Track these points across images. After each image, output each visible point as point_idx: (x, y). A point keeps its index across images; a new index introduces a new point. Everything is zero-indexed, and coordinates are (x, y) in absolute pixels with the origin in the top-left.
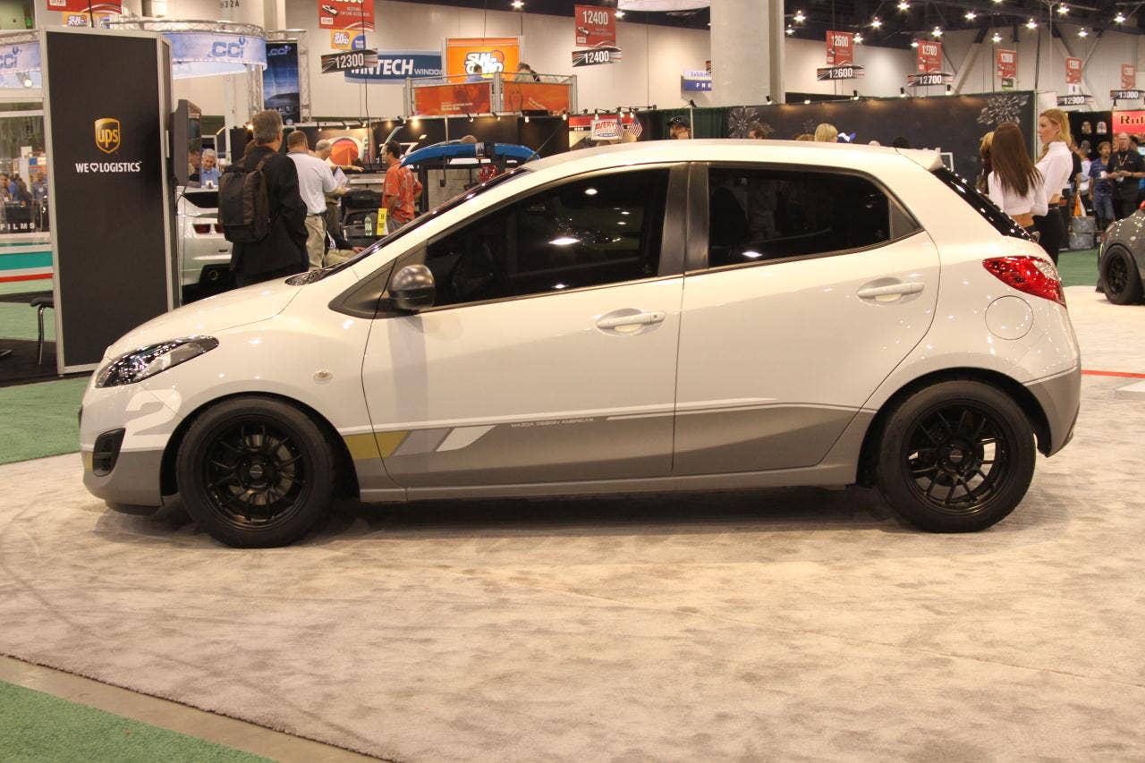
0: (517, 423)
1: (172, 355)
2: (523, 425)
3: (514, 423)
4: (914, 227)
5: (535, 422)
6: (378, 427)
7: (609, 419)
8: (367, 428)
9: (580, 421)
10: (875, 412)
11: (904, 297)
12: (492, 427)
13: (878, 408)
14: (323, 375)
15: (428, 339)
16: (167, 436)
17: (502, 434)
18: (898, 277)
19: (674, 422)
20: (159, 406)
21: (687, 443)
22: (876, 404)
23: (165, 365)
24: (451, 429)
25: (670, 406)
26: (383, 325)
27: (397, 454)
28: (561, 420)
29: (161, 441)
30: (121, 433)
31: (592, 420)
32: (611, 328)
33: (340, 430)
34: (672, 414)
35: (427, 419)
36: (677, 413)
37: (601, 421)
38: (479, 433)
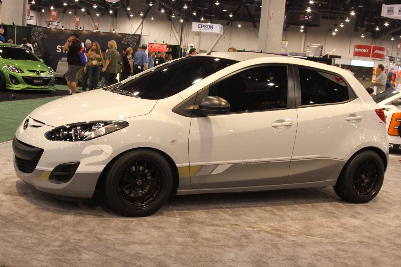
1: (106, 129)
2: (243, 164)
3: (240, 163)
4: (355, 97)
5: (247, 163)
6: (191, 164)
7: (271, 162)
8: (187, 164)
9: (261, 163)
10: (347, 161)
11: (357, 121)
12: (232, 164)
13: (348, 160)
14: (173, 141)
15: (214, 127)
16: (103, 167)
17: (236, 167)
18: (356, 114)
19: (290, 164)
20: (101, 152)
21: (294, 171)
22: (347, 158)
23: (102, 133)
24: (217, 165)
25: (290, 158)
26: (195, 120)
27: (196, 175)
28: (255, 162)
29: (100, 169)
30: (78, 164)
31: (265, 163)
32: (275, 127)
33: (177, 165)
34: (290, 161)
35: (210, 161)
36: (292, 160)
37: (268, 162)
38: (228, 166)
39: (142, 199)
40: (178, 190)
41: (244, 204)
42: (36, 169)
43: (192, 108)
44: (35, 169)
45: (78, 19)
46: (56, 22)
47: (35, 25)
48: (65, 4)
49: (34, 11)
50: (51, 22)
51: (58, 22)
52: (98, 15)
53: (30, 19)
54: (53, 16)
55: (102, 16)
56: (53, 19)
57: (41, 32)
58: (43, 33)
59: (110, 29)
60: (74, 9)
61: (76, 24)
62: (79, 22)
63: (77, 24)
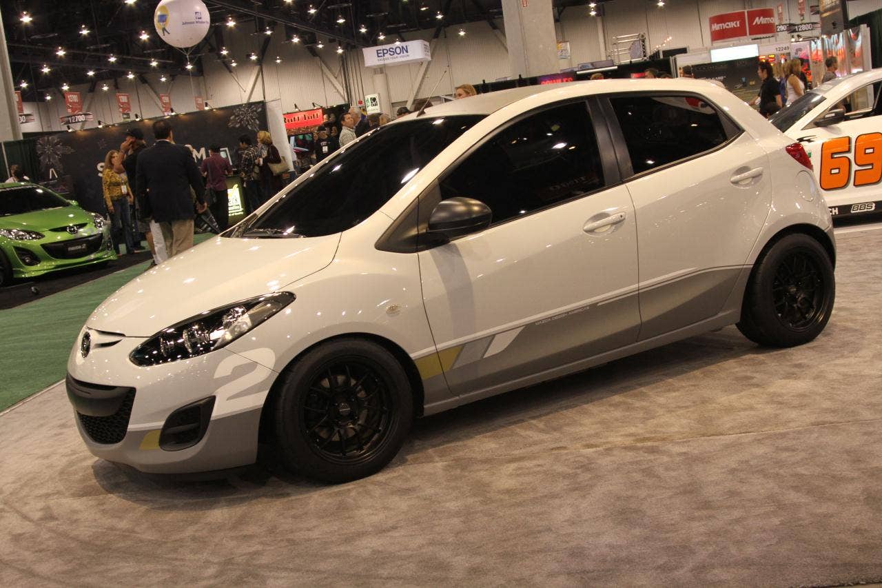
0: (539, 321)
1: (251, 316)
2: (543, 321)
3: (537, 322)
4: (739, 130)
5: (551, 318)
6: (440, 346)
7: (598, 305)
8: (432, 349)
9: (580, 310)
10: (752, 266)
11: (754, 180)
12: (522, 328)
13: (753, 263)
14: (392, 308)
16: (266, 393)
17: (530, 332)
18: (747, 166)
19: (639, 298)
20: (252, 366)
21: (651, 312)
22: (751, 261)
23: (245, 328)
24: (493, 336)
25: (635, 286)
27: (457, 366)
28: (568, 313)
29: (259, 400)
30: (211, 401)
31: (588, 308)
32: (591, 231)
33: (412, 355)
34: (637, 292)
35: (475, 332)
36: (640, 291)
37: (594, 306)
38: (515, 334)
39: (358, 441)
40: (425, 407)
41: (564, 403)
42: (128, 430)
43: (414, 232)
44: (126, 431)
45: (126, 97)
46: (81, 115)
47: (41, 131)
48: (91, 73)
49: (31, 103)
50: (70, 119)
51: (85, 115)
52: (163, 79)
53: (26, 122)
54: (71, 103)
55: (173, 80)
56: (74, 110)
57: (57, 143)
58: (62, 145)
59: (197, 104)
60: (111, 79)
61: (124, 110)
62: (128, 103)
63: (126, 109)
